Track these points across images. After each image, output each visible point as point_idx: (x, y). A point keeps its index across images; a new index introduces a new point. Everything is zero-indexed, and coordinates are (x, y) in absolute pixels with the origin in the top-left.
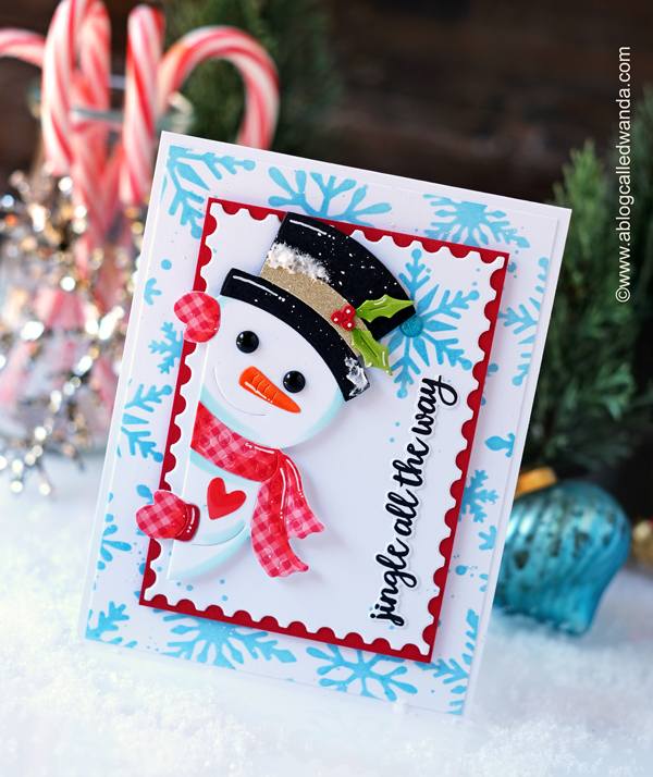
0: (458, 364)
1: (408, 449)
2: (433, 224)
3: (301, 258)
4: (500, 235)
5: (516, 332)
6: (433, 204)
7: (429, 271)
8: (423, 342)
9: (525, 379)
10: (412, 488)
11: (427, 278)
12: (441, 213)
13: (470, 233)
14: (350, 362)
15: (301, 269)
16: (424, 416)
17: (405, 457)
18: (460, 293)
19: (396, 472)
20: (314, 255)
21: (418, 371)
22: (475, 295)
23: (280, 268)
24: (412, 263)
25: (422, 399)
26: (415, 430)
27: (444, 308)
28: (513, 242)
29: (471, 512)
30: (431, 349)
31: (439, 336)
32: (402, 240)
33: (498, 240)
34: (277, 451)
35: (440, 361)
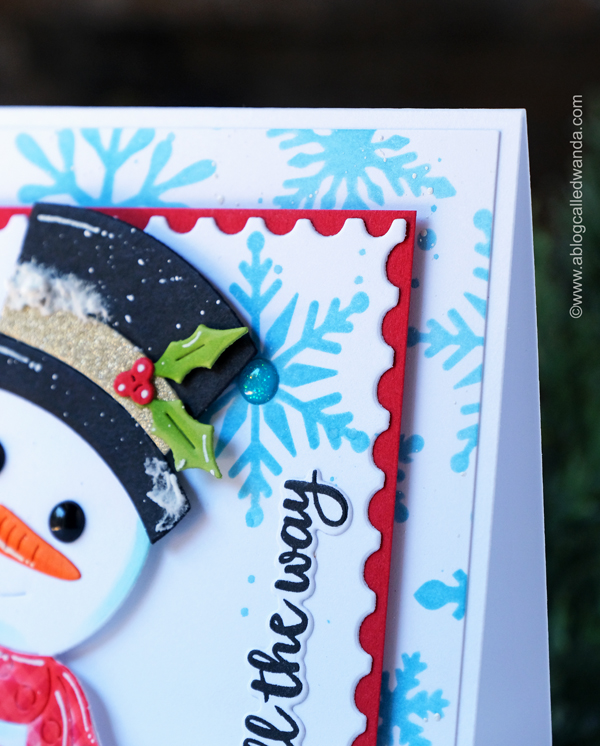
0: (345, 442)
1: (272, 625)
2: (288, 184)
3: (58, 284)
4: (403, 182)
5: (448, 365)
6: (284, 145)
7: (279, 270)
8: (281, 410)
9: (472, 456)
10: (284, 703)
11: (278, 285)
12: (300, 161)
13: (351, 188)
14: (154, 466)
15: (60, 303)
16: (293, 555)
17: (268, 641)
18: (336, 303)
19: (255, 673)
20: (82, 274)
21: (276, 469)
22: (361, 302)
23: (26, 307)
24: (249, 261)
25: (289, 521)
26: (281, 585)
27: (312, 339)
28: (426, 191)
29: (403, 740)
30: (295, 420)
31: (307, 393)
32: (230, 221)
33: (399, 191)
34: (49, 660)
35: (314, 442)
